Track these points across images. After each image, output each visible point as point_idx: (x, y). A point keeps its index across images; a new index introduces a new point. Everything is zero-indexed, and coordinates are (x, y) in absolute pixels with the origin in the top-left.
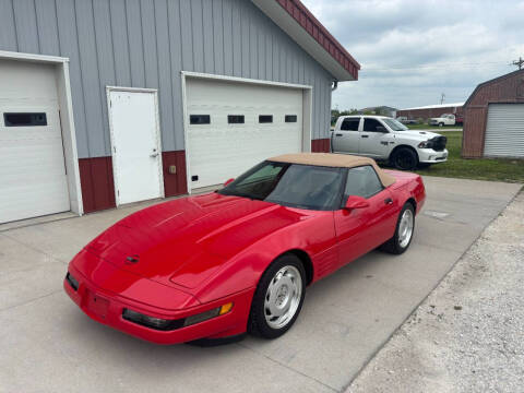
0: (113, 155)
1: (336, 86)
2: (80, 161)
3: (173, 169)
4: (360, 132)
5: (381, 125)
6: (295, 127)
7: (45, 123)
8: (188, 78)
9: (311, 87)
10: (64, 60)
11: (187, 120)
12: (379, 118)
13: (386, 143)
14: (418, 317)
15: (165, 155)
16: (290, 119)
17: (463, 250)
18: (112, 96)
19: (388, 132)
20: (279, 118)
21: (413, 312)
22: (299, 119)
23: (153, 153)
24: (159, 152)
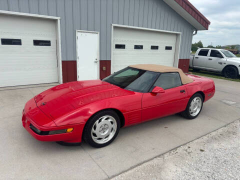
0: (77, 60)
1: (196, 33)
2: (63, 62)
3: (104, 68)
4: (208, 57)
5: (220, 54)
6: (171, 52)
7: (50, 45)
8: (115, 27)
9: (181, 33)
10: (58, 18)
11: (113, 46)
12: (219, 50)
13: (221, 63)
14: (177, 151)
15: (101, 61)
16: (168, 48)
17: (228, 122)
18: (78, 34)
19: (223, 58)
20: (162, 48)
21: (176, 149)
22: (173, 49)
23: (96, 61)
24: (98, 60)
